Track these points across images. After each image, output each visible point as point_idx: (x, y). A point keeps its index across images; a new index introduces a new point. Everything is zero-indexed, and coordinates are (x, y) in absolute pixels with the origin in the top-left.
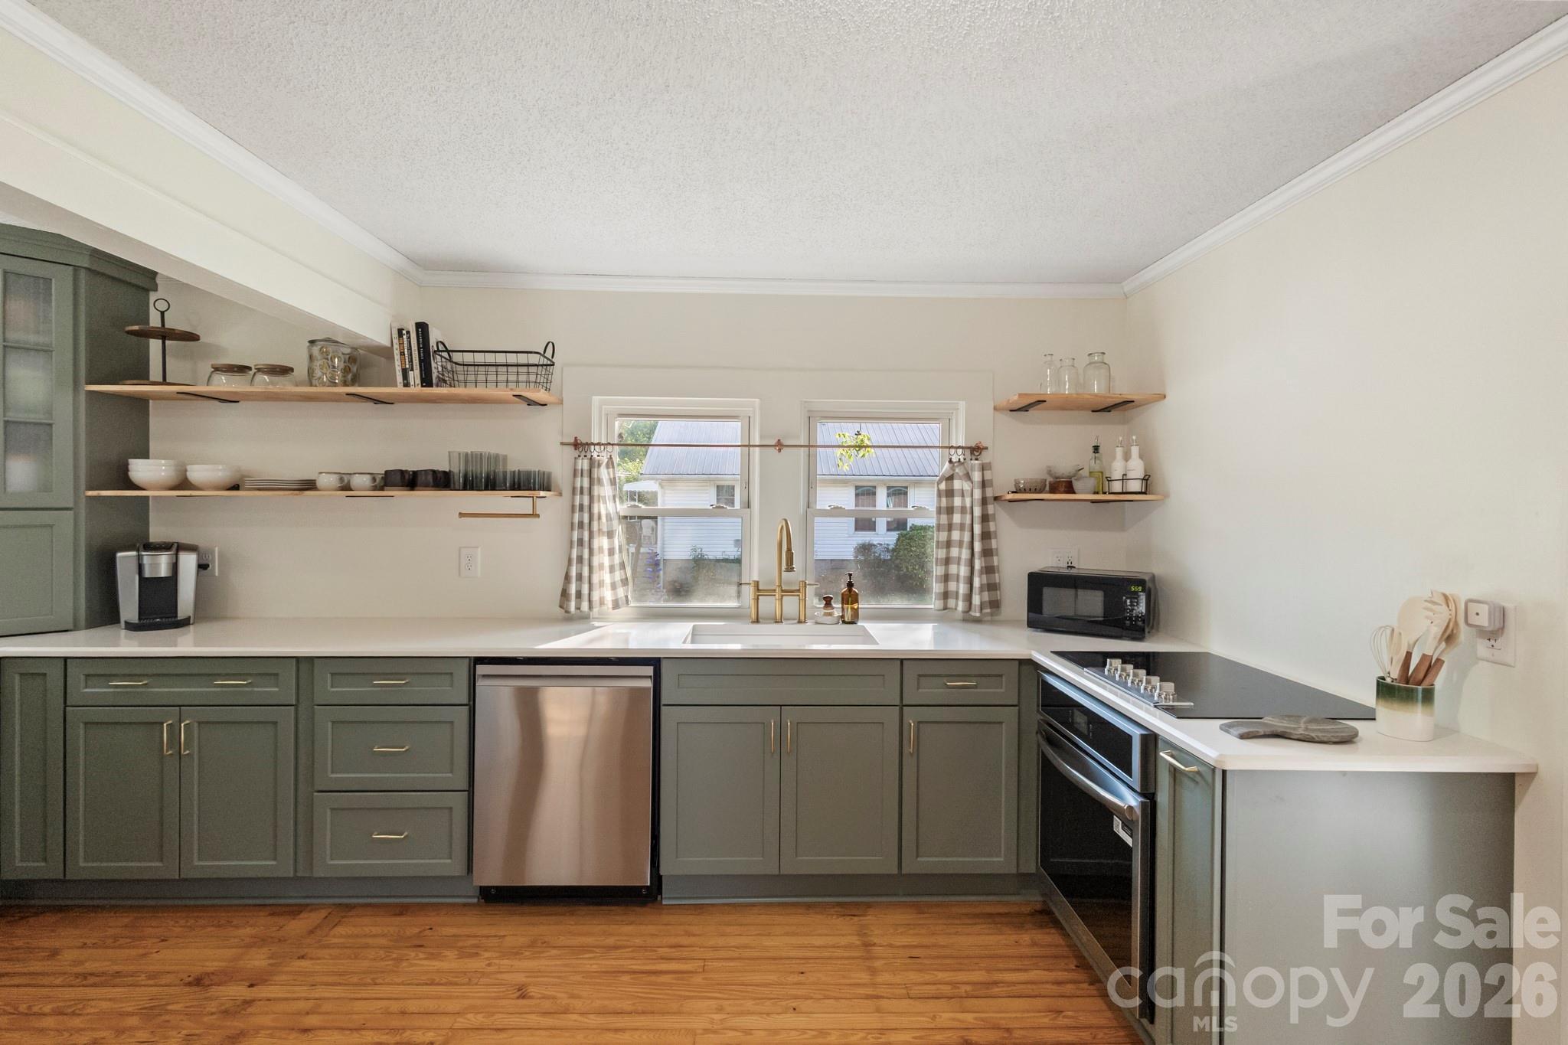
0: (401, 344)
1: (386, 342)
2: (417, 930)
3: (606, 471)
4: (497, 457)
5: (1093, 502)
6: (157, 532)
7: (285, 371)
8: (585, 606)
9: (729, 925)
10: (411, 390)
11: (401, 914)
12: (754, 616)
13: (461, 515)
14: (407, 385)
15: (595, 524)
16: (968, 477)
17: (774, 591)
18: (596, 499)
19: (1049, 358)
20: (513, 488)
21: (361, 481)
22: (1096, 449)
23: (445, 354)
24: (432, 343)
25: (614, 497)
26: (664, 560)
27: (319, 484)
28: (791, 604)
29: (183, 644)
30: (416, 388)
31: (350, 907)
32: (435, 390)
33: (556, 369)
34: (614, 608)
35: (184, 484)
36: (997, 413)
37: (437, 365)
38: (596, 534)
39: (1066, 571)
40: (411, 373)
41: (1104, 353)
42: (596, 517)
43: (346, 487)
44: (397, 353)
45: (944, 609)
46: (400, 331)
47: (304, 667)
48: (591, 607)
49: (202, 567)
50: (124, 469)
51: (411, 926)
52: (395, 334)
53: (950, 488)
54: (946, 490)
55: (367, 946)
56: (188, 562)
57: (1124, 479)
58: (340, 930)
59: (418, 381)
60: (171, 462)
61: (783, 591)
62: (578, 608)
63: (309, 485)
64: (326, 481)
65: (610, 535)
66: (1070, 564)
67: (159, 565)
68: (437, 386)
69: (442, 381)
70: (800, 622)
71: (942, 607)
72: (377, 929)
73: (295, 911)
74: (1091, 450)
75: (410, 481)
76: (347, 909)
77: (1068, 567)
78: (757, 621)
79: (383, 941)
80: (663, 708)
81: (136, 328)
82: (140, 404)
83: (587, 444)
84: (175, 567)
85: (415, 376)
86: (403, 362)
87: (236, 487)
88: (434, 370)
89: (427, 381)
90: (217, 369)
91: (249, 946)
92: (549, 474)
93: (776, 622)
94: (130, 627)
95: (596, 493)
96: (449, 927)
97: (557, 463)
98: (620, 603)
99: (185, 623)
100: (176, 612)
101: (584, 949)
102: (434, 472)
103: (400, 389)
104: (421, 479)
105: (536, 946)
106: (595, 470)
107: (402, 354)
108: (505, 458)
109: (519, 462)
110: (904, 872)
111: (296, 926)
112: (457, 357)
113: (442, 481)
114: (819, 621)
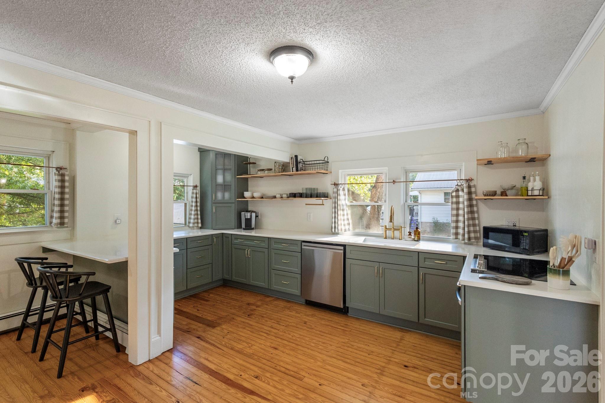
0: (292, 161)
1: (289, 161)
2: (289, 306)
3: (342, 192)
4: (314, 189)
5: (526, 199)
6: (250, 208)
7: (271, 170)
8: (337, 230)
9: (363, 324)
10: (294, 173)
11: (288, 302)
12: (385, 237)
13: (306, 204)
14: (293, 171)
15: (339, 207)
16: (463, 190)
17: (391, 229)
18: (339, 200)
19: (500, 143)
20: (317, 197)
21: (285, 196)
22: (524, 178)
23: (303, 163)
24: (299, 160)
25: (345, 199)
26: (421, 222)
27: (277, 197)
28: (397, 233)
29: (253, 233)
30: (295, 172)
31: (279, 299)
32: (299, 172)
33: (329, 164)
34: (344, 232)
35: (253, 197)
36: (479, 166)
37: (300, 166)
38: (339, 210)
39: (513, 228)
40: (294, 168)
41: (525, 139)
42: (339, 205)
43: (282, 198)
44: (291, 163)
45: (455, 239)
46: (291, 158)
47: (269, 239)
48: (338, 231)
49: (257, 216)
50: (243, 194)
51: (288, 305)
52: (290, 158)
53: (458, 195)
54: (456, 196)
55: (279, 306)
56: (254, 215)
57: (532, 190)
58: (275, 302)
59: (295, 170)
60: (251, 192)
61: (394, 229)
62: (335, 231)
63: (275, 197)
64: (278, 196)
65: (343, 210)
66: (514, 225)
67: (248, 215)
68: (300, 171)
69: (302, 169)
70: (400, 239)
71: (454, 238)
72: (282, 304)
73: (269, 297)
74: (522, 178)
75: (294, 195)
76: (278, 299)
77: (514, 226)
78: (386, 238)
79: (282, 306)
80: (346, 259)
81: (245, 163)
82: (246, 179)
83: (338, 184)
84: (251, 216)
85: (294, 169)
86: (292, 166)
87: (262, 198)
88: (299, 167)
89: (297, 170)
90: (258, 171)
91: (258, 301)
92: (328, 193)
93: (392, 239)
94: (244, 229)
95: (339, 198)
96: (297, 307)
97: (330, 189)
98: (347, 230)
99: (253, 229)
100: (251, 226)
101: (324, 319)
102: (299, 193)
103: (291, 173)
104: (297, 195)
105: (313, 316)
106: (338, 192)
107: (292, 163)
108: (317, 189)
109: (321, 190)
110: (420, 322)
111: (268, 299)
112: (306, 163)
113: (301, 195)
114: (406, 239)
